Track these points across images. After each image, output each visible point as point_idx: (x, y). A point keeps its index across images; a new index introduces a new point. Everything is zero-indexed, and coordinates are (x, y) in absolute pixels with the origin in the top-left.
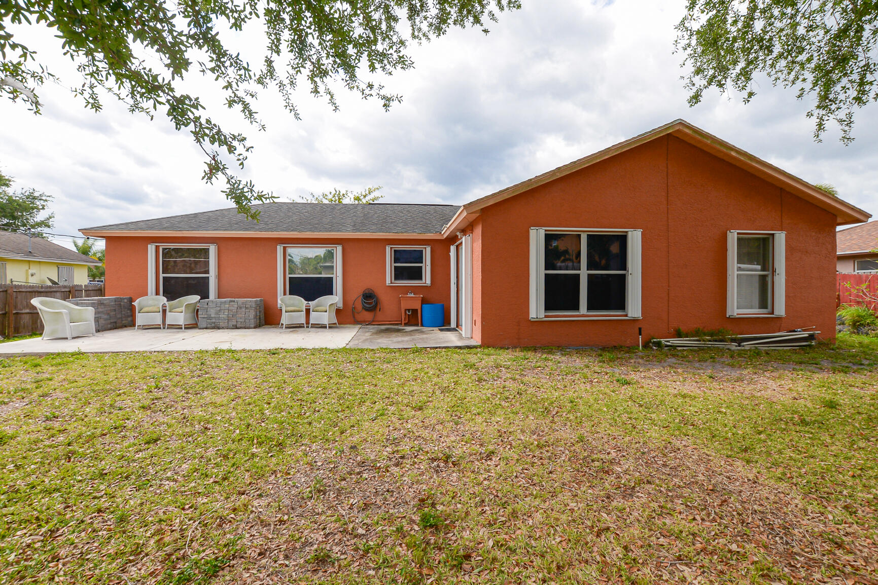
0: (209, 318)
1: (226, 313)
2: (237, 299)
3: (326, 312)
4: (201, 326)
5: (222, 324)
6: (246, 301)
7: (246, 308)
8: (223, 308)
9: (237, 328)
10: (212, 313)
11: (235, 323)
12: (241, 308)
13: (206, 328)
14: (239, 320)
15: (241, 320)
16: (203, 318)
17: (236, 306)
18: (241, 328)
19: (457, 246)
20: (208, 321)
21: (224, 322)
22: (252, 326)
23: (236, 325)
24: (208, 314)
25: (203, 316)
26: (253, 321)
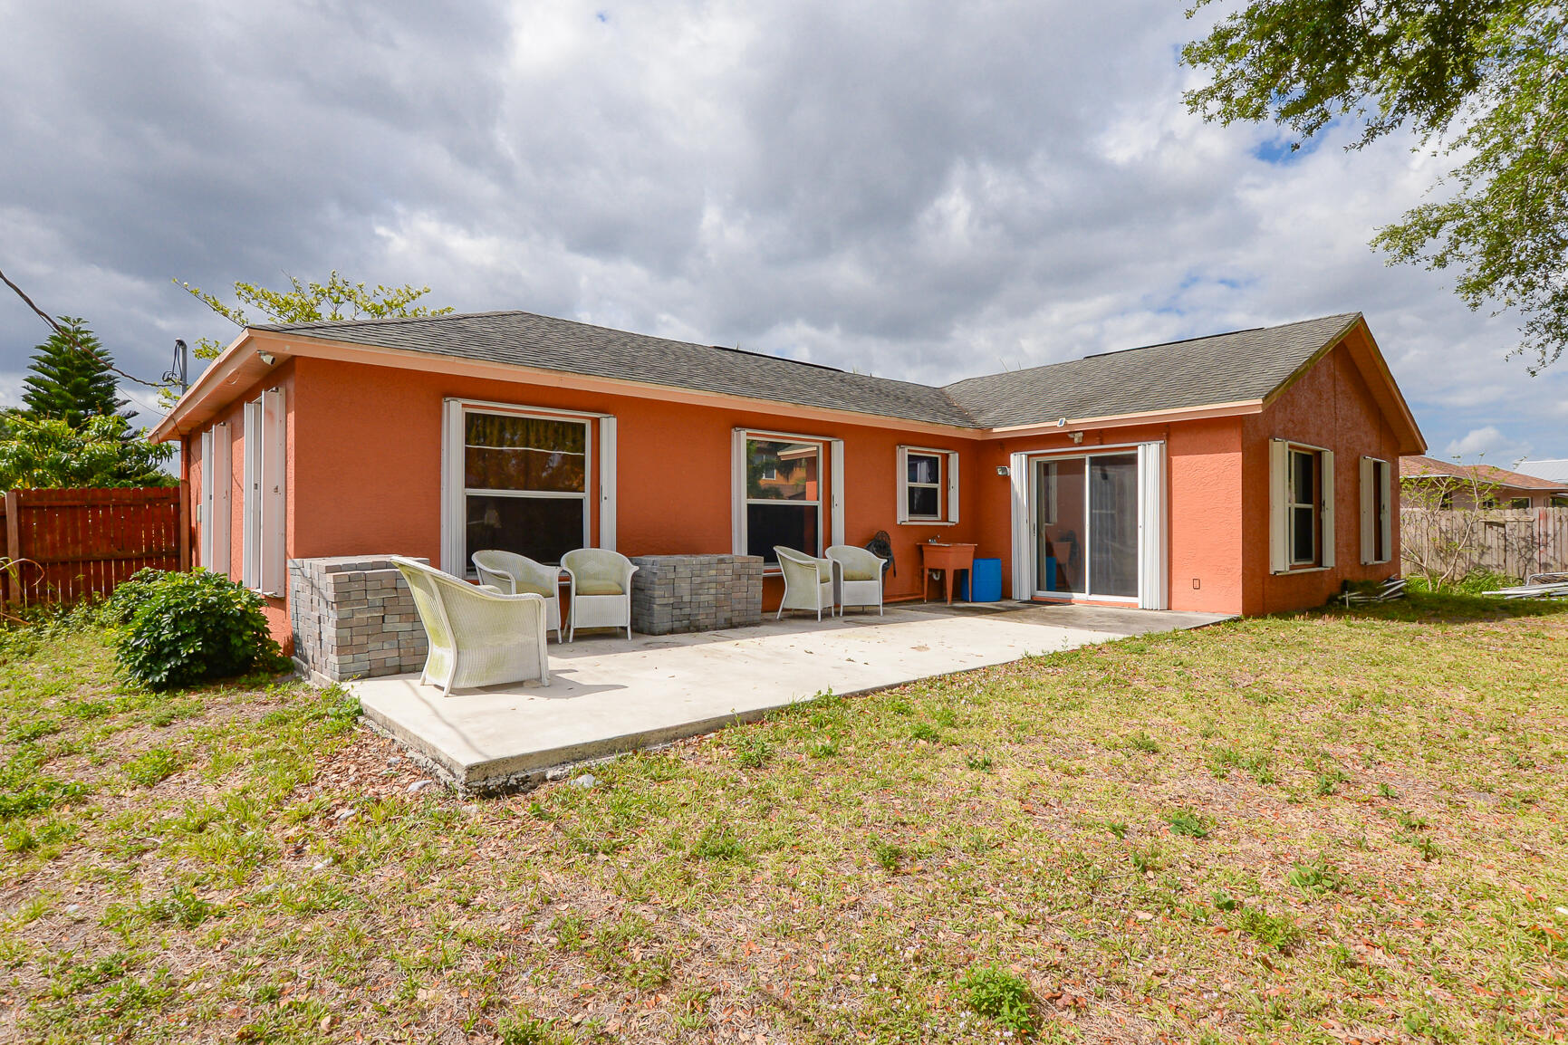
0: (678, 604)
1: (713, 591)
4: (661, 628)
5: (703, 619)
6: (749, 560)
7: (750, 577)
8: (706, 578)
9: (731, 626)
10: (685, 591)
11: (729, 615)
12: (739, 577)
13: (672, 632)
14: (736, 606)
15: (740, 606)
16: (665, 605)
17: (730, 572)
18: (738, 626)
19: (1029, 456)
20: (677, 612)
21: (708, 612)
22: (758, 618)
23: (731, 619)
24: (676, 595)
25: (665, 601)
26: (760, 606)
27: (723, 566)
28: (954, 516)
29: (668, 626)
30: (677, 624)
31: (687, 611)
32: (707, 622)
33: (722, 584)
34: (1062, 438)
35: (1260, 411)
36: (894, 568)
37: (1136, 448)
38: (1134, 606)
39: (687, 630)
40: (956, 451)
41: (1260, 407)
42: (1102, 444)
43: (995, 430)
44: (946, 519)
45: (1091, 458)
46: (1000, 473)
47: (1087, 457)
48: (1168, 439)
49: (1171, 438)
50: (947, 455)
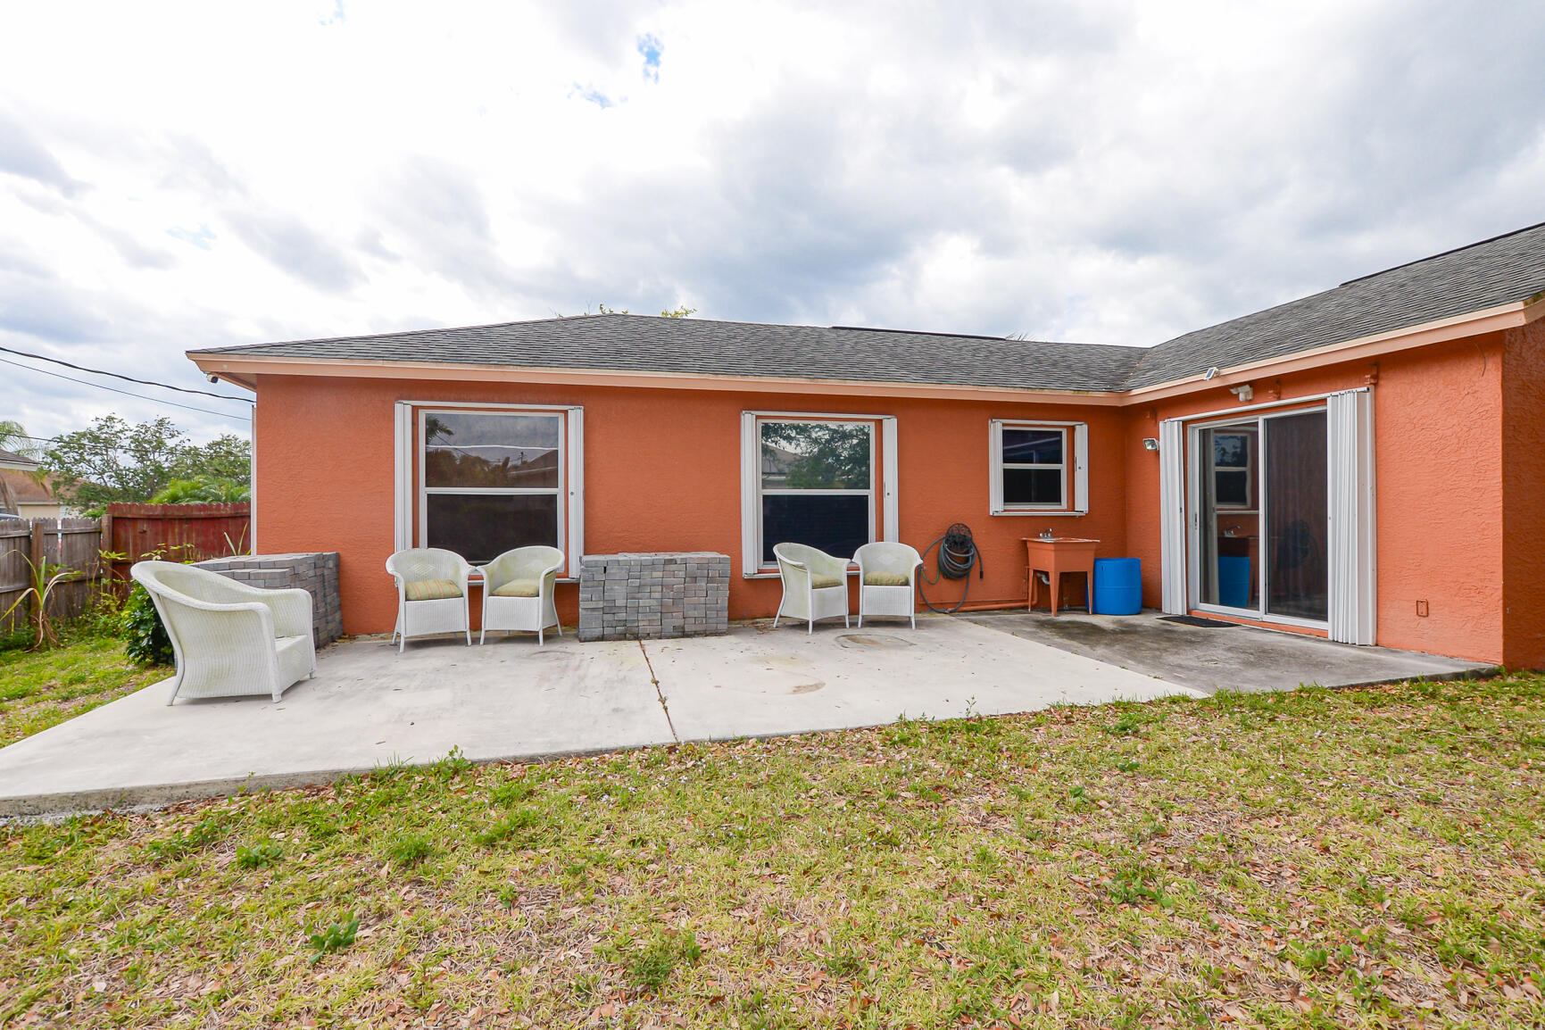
0: (610, 609)
1: (657, 595)
2: (685, 555)
3: (907, 583)
4: (588, 634)
5: (643, 626)
6: (710, 561)
7: (710, 580)
8: (648, 580)
9: (684, 634)
10: (619, 594)
11: (679, 622)
12: (695, 579)
13: (602, 638)
14: (691, 613)
15: (696, 614)
16: (593, 609)
17: (682, 574)
18: (694, 634)
19: (1185, 423)
20: (607, 617)
21: (650, 618)
22: (723, 627)
23: (683, 628)
24: (606, 598)
25: (593, 605)
26: (726, 614)
27: (673, 567)
28: (1082, 505)
29: (598, 632)
30: (608, 631)
31: (622, 616)
32: (649, 629)
33: (670, 587)
34: (1223, 394)
35: (1520, 321)
36: (981, 568)
37: (1324, 401)
38: (1321, 636)
39: (622, 636)
40: (1086, 422)
41: (1522, 315)
42: (1279, 399)
43: (1135, 392)
44: (1072, 507)
45: (1267, 421)
46: (1149, 448)
47: (1261, 419)
48: (1375, 385)
49: (1381, 382)
50: (1073, 428)
